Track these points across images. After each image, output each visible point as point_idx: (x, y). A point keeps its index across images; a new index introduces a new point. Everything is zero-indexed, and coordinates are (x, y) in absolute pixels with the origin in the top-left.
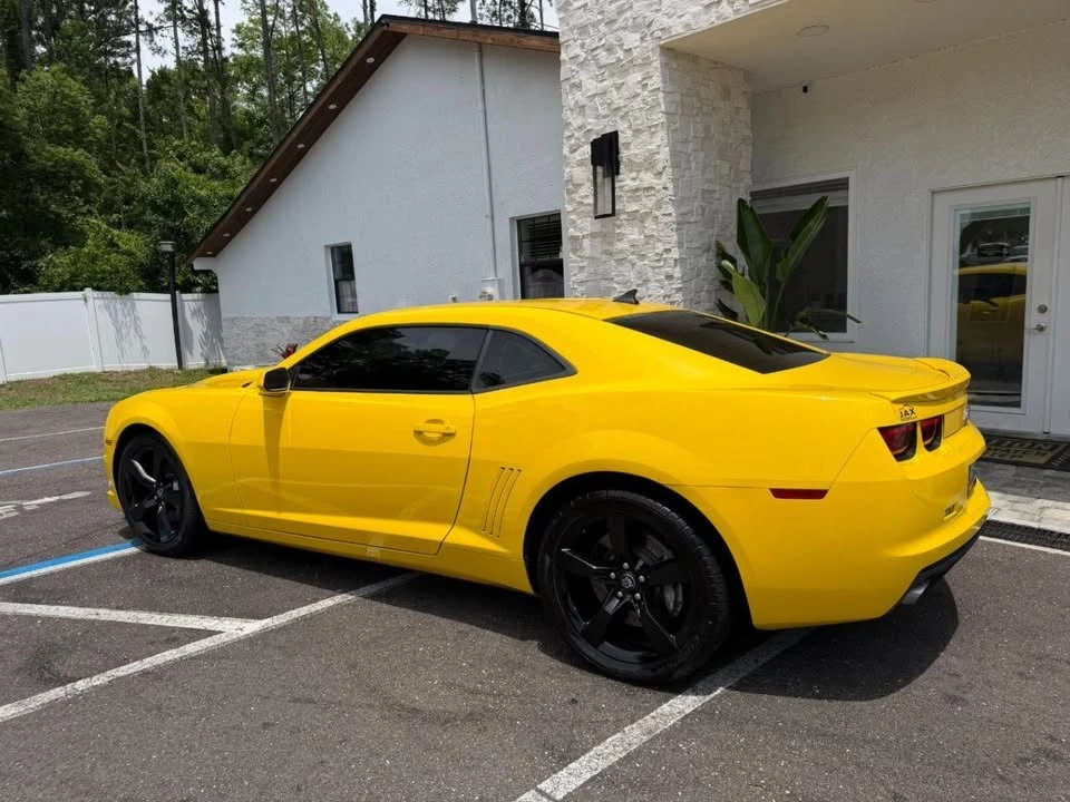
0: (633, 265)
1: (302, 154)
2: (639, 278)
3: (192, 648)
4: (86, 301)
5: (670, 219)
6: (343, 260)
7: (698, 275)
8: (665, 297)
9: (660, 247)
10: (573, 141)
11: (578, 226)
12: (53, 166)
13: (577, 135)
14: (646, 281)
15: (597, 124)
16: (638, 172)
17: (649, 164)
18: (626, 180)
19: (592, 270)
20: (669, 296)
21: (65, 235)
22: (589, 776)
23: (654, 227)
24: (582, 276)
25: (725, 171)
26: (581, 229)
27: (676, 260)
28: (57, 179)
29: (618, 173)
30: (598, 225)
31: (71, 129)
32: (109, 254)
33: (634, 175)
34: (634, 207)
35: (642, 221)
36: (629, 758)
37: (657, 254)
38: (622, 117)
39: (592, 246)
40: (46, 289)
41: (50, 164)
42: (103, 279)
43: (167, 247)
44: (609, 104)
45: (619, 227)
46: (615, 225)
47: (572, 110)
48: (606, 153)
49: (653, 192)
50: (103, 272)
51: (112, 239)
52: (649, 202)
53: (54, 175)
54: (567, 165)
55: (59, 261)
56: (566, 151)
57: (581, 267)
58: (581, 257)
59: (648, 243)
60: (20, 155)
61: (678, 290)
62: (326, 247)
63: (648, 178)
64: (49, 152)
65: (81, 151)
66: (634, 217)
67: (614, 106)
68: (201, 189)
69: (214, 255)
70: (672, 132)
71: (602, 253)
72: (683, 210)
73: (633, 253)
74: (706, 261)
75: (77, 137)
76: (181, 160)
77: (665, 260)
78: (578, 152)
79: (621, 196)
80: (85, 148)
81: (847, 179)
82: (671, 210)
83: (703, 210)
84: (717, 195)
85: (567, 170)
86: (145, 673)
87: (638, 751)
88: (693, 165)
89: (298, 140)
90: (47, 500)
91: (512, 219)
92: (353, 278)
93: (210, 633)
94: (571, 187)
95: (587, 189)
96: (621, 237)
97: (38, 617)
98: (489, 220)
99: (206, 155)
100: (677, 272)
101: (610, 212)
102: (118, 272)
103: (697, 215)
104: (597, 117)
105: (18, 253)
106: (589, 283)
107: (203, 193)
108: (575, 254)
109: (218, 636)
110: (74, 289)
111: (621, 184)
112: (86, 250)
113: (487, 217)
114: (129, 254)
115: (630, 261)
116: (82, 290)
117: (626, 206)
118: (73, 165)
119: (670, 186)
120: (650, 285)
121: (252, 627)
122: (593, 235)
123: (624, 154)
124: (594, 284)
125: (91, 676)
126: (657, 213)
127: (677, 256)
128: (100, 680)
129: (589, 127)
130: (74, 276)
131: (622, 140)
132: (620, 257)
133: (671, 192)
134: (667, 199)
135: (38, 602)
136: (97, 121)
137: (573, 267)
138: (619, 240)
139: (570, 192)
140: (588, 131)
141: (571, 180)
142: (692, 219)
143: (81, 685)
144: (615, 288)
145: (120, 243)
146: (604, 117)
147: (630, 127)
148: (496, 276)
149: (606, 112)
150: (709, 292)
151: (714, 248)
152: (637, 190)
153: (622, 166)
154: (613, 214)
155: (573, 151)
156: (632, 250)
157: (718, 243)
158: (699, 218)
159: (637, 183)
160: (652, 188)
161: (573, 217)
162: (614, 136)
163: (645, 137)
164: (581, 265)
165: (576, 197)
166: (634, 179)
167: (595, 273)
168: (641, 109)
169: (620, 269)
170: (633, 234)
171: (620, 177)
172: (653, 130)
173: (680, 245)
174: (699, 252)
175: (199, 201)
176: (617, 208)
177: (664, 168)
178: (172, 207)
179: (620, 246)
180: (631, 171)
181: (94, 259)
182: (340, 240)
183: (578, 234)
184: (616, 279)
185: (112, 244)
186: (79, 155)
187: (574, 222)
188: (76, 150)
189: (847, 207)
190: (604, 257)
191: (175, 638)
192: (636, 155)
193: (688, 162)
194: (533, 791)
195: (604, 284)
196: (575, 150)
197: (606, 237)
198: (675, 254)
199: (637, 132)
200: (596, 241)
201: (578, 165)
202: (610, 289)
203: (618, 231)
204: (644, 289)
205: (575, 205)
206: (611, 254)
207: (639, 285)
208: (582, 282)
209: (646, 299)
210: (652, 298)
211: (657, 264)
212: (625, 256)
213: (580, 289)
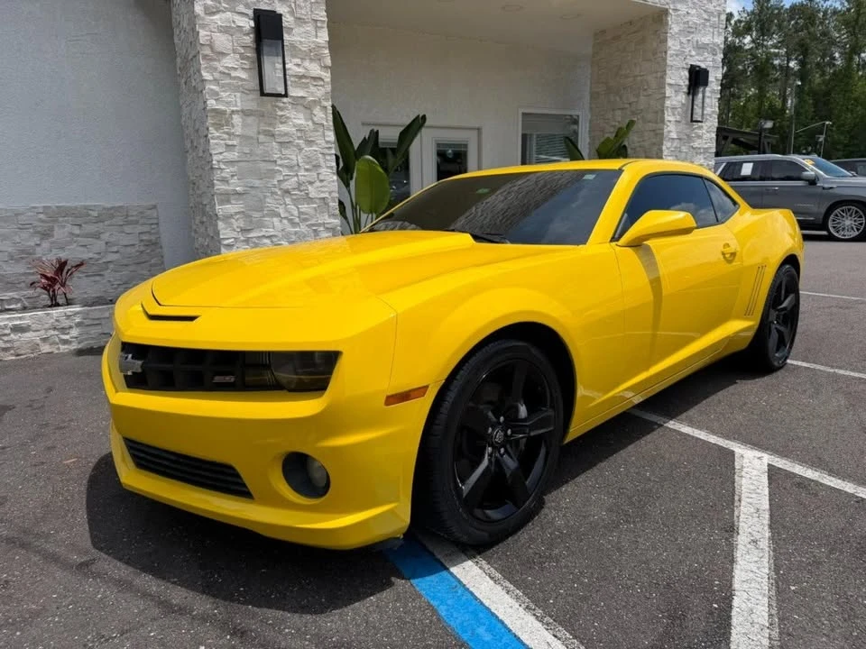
0: (300, 149)
2: (308, 163)
9: (331, 136)
10: (210, 2)
11: (222, 99)
16: (303, 59)
17: (315, 53)
18: (289, 63)
19: (246, 150)
24: (234, 155)
26: (227, 102)
30: (252, 102)
33: (298, 61)
34: (300, 93)
35: (310, 108)
39: (244, 125)
45: (282, 109)
49: (322, 83)
52: (319, 92)
54: (202, 26)
56: (199, 9)
57: (227, 146)
58: (227, 133)
59: (318, 131)
63: (314, 69)
66: (298, 102)
71: (259, 133)
73: (299, 138)
78: (218, 17)
85: (202, 33)
94: (207, 51)
95: (235, 61)
96: (284, 120)
101: (281, 92)
106: (241, 164)
108: (217, 130)
115: (297, 146)
117: (291, 90)
120: (321, 170)
122: (247, 113)
123: (289, 38)
124: (249, 165)
126: (326, 103)
131: (286, 22)
132: (285, 139)
138: (282, 123)
139: (208, 60)
144: (280, 171)
147: (293, 13)
152: (304, 77)
153: (287, 50)
156: (299, 134)
159: (301, 71)
160: (323, 80)
161: (215, 88)
163: (309, 28)
164: (230, 143)
165: (219, 65)
167: (251, 154)
169: (285, 152)
170: (299, 119)
179: (283, 128)
180: (293, 57)
183: (223, 108)
184: (279, 162)
187: (215, 94)
190: (262, 138)
192: (300, 42)
195: (263, 166)
196: (214, 13)
197: (272, 119)
199: (300, 21)
200: (250, 120)
201: (221, 32)
202: (272, 173)
203: (280, 113)
204: (314, 174)
205: (217, 75)
206: (273, 135)
207: (307, 170)
208: (232, 163)
209: (318, 184)
210: (324, 183)
211: (327, 151)
212: (291, 139)
213: (228, 170)
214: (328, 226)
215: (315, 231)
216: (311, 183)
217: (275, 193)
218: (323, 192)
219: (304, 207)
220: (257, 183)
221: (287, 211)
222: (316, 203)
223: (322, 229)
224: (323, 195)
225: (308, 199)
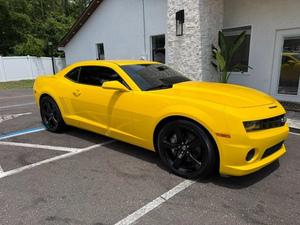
0: (187, 50)
1: (89, 16)
2: (189, 54)
3: (63, 156)
4: (28, 59)
5: (198, 36)
6: (101, 48)
7: (206, 54)
8: (196, 60)
9: (195, 45)
10: (170, 13)
11: (170, 39)
12: (17, 19)
13: (171, 11)
14: (191, 55)
15: (178, 7)
16: (190, 22)
17: (193, 20)
18: (186, 24)
19: (175, 52)
20: (197, 60)
21: (21, 40)
22: (175, 194)
23: (194, 39)
24: (172, 53)
25: (215, 22)
26: (172, 39)
27: (200, 49)
28: (19, 23)
29: (184, 22)
30: (177, 38)
31: (22, 8)
32: (34, 45)
33: (188, 23)
34: (188, 33)
35: (190, 37)
36: (186, 189)
37: (194, 47)
38: (186, 5)
39: (175, 45)
40: (16, 55)
41: (16, 18)
42: (33, 53)
43: (50, 44)
44: (182, 1)
45: (183, 39)
46: (182, 38)
47: (170, 3)
48: (180, 16)
49: (194, 28)
50: (33, 50)
51: (34, 41)
52: (193, 31)
53: (18, 22)
54: (168, 20)
55: (20, 47)
56: (168, 15)
58: (172, 48)
59: (192, 44)
60: (8, 16)
61: (200, 58)
62: (96, 44)
63: (193, 24)
64: (15, 15)
65: (25, 15)
66: (188, 36)
67: (183, 2)
68: (60, 26)
69: (64, 46)
70: (200, 10)
71: (178, 47)
72: (202, 34)
74: (209, 50)
75: (23, 10)
76: (54, 18)
77: (197, 49)
78: (172, 16)
79: (184, 29)
80: (26, 14)
81: (251, 26)
82: (199, 34)
83: (208, 34)
84: (212, 30)
86: (50, 162)
87: (189, 187)
88: (206, 20)
89: (88, 12)
90: (20, 114)
91: (150, 36)
92: (104, 54)
93: (67, 152)
94: (169, 26)
95: (174, 27)
96: (184, 42)
97: (20, 147)
98: (144, 37)
99: (61, 17)
100: (200, 53)
101: (181, 34)
102: (36, 51)
103: (207, 36)
104: (178, 5)
105: (8, 44)
106: (174, 56)
107: (60, 28)
108: (170, 47)
109: (70, 153)
110: (24, 55)
111: (185, 26)
112: (27, 44)
113: (143, 35)
114: (40, 46)
115: (186, 49)
116: (27, 56)
117: (186, 32)
118: (23, 19)
119: (199, 27)
120: (192, 57)
121: (80, 151)
122: (176, 41)
123: (186, 17)
124: (175, 56)
125: (36, 163)
126: (195, 35)
127: (200, 48)
128: (38, 164)
129: (175, 8)
130: (24, 51)
131: (185, 12)
132: (183, 48)
133: (199, 28)
134: (198, 31)
135: (20, 142)
136: (29, 6)
137: (169, 51)
139: (169, 28)
140: (175, 9)
141: (169, 24)
142: (205, 37)
143: (33, 165)
144: (181, 57)
145: (37, 42)
146: (180, 5)
147: (188, 8)
148: (145, 54)
149: (181, 4)
150: (209, 59)
151: (211, 46)
152: (189, 28)
153: (185, 20)
154: (182, 35)
155: (170, 16)
156: (187, 46)
157: (212, 45)
158: (207, 37)
159: (189, 26)
160: (194, 27)
161: (170, 35)
162: (183, 11)
163: (192, 11)
164: (171, 50)
165: (171, 29)
166: (188, 24)
167: (175, 53)
168: (191, 3)
169: (183, 51)
170: (187, 41)
171: (184, 24)
172: (195, 9)
173: (201, 45)
174: (207, 47)
175: (60, 30)
176: (183, 33)
177: (198, 21)
178: (51, 32)
179: (183, 44)
180: (188, 22)
181: (30, 47)
182: (100, 42)
183: (171, 41)
184: (182, 55)
185: (35, 43)
186: (24, 16)
187: (170, 37)
188: (23, 14)
189: (250, 34)
190: (178, 48)
191: (58, 153)
192: (189, 17)
193: (205, 19)
194: (160, 197)
195: (178, 56)
197: (180, 42)
198: (200, 47)
199: (190, 10)
200: (176, 43)
201: (172, 20)
202: (180, 58)
203: (183, 40)
204: (190, 58)
205: (170, 32)
206: (181, 47)
207: (188, 57)
208: (172, 55)
209: (191, 61)
210: (192, 60)
211: (194, 50)
212: (185, 48)
213: (171, 57)
214: (192, 74)
215: (189, 75)
216: (189, 61)
217: (180, 64)
218: (191, 63)
219: (187, 68)
220: (176, 61)
221: (182, 69)
222: (189, 67)
223: (190, 75)
224: (191, 64)
225: (188, 66)
